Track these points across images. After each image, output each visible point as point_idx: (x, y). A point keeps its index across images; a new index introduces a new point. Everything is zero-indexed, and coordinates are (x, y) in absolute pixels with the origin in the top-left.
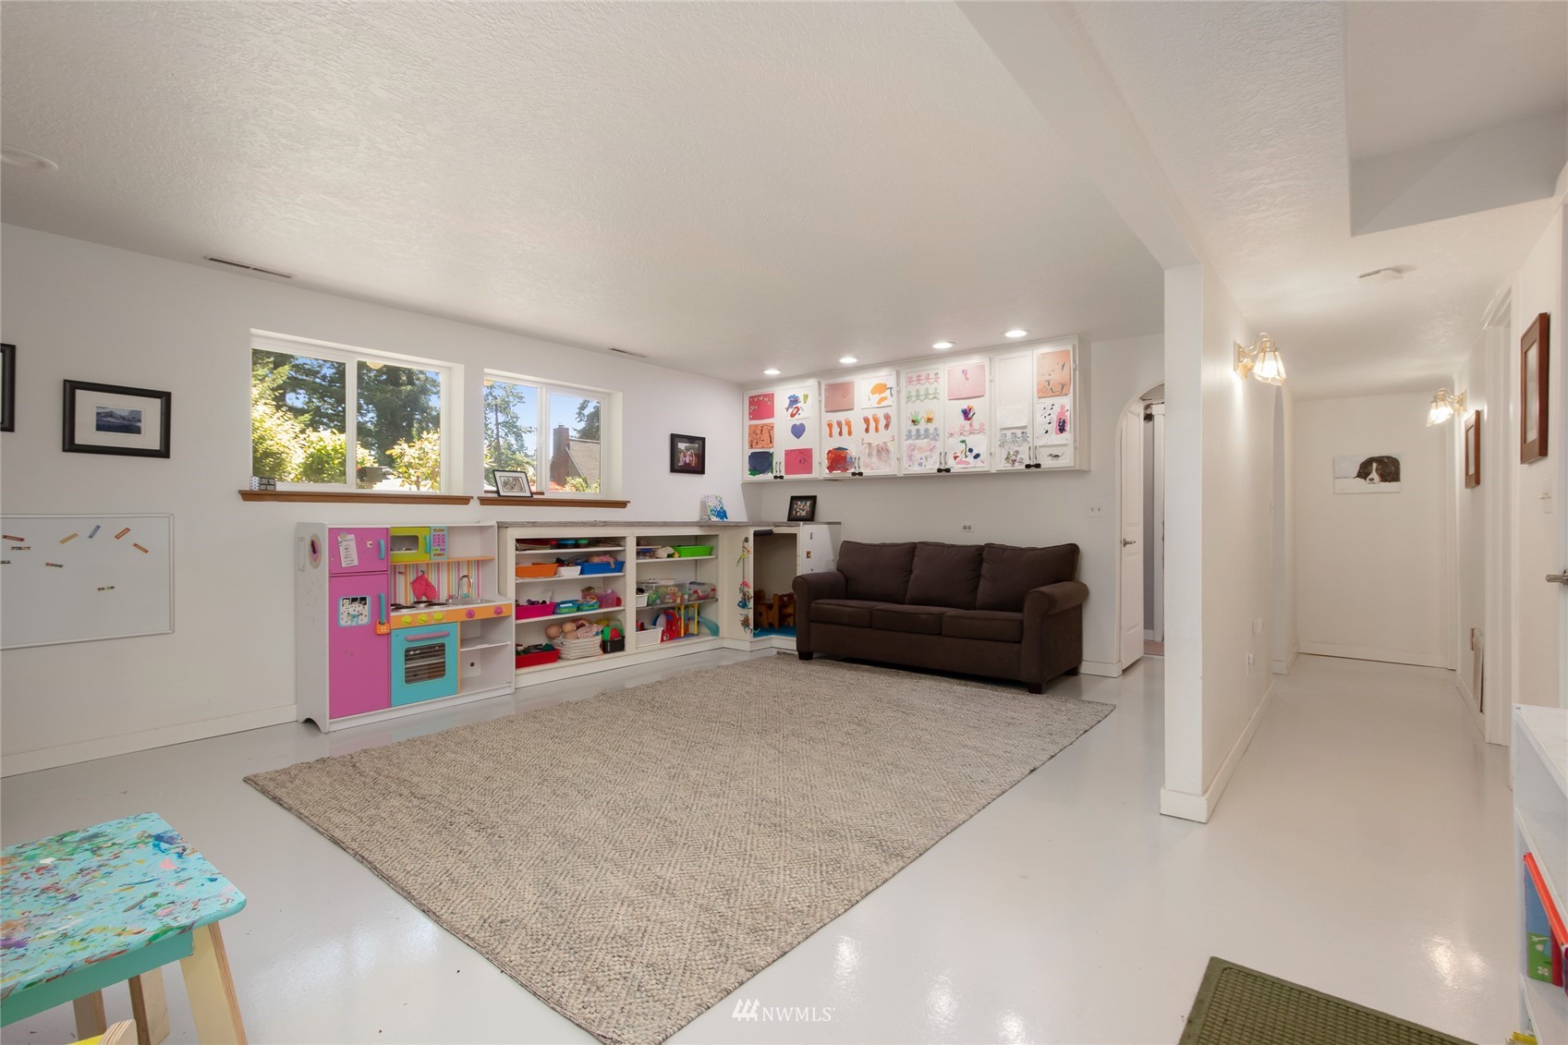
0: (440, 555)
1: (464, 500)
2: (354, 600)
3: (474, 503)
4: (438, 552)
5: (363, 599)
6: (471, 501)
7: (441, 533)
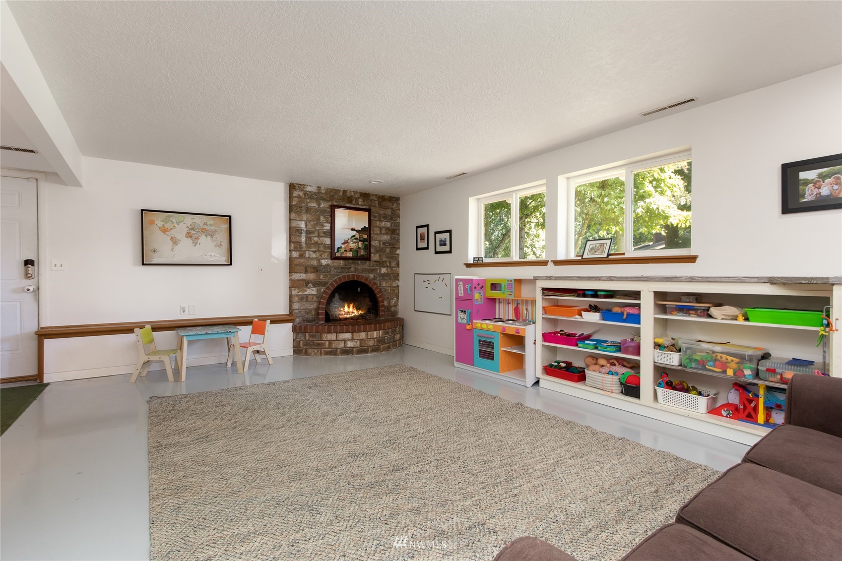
0: (510, 295)
1: (545, 263)
2: (462, 311)
3: (550, 264)
4: (509, 293)
5: (465, 312)
6: (549, 263)
7: (511, 282)
